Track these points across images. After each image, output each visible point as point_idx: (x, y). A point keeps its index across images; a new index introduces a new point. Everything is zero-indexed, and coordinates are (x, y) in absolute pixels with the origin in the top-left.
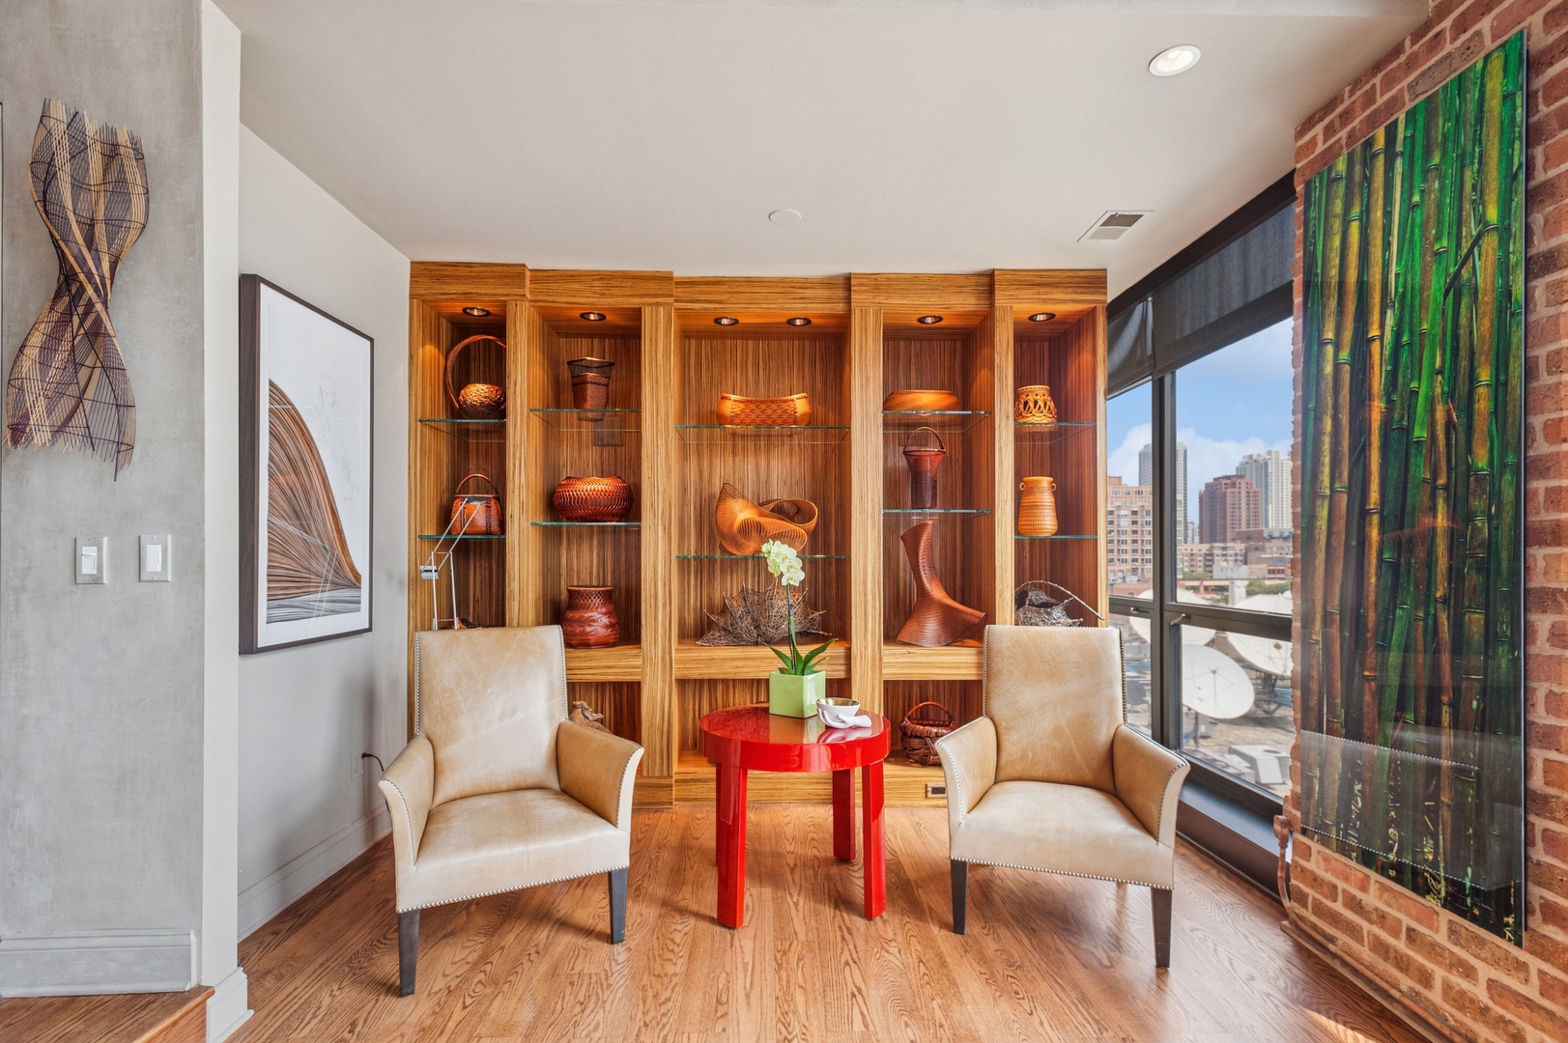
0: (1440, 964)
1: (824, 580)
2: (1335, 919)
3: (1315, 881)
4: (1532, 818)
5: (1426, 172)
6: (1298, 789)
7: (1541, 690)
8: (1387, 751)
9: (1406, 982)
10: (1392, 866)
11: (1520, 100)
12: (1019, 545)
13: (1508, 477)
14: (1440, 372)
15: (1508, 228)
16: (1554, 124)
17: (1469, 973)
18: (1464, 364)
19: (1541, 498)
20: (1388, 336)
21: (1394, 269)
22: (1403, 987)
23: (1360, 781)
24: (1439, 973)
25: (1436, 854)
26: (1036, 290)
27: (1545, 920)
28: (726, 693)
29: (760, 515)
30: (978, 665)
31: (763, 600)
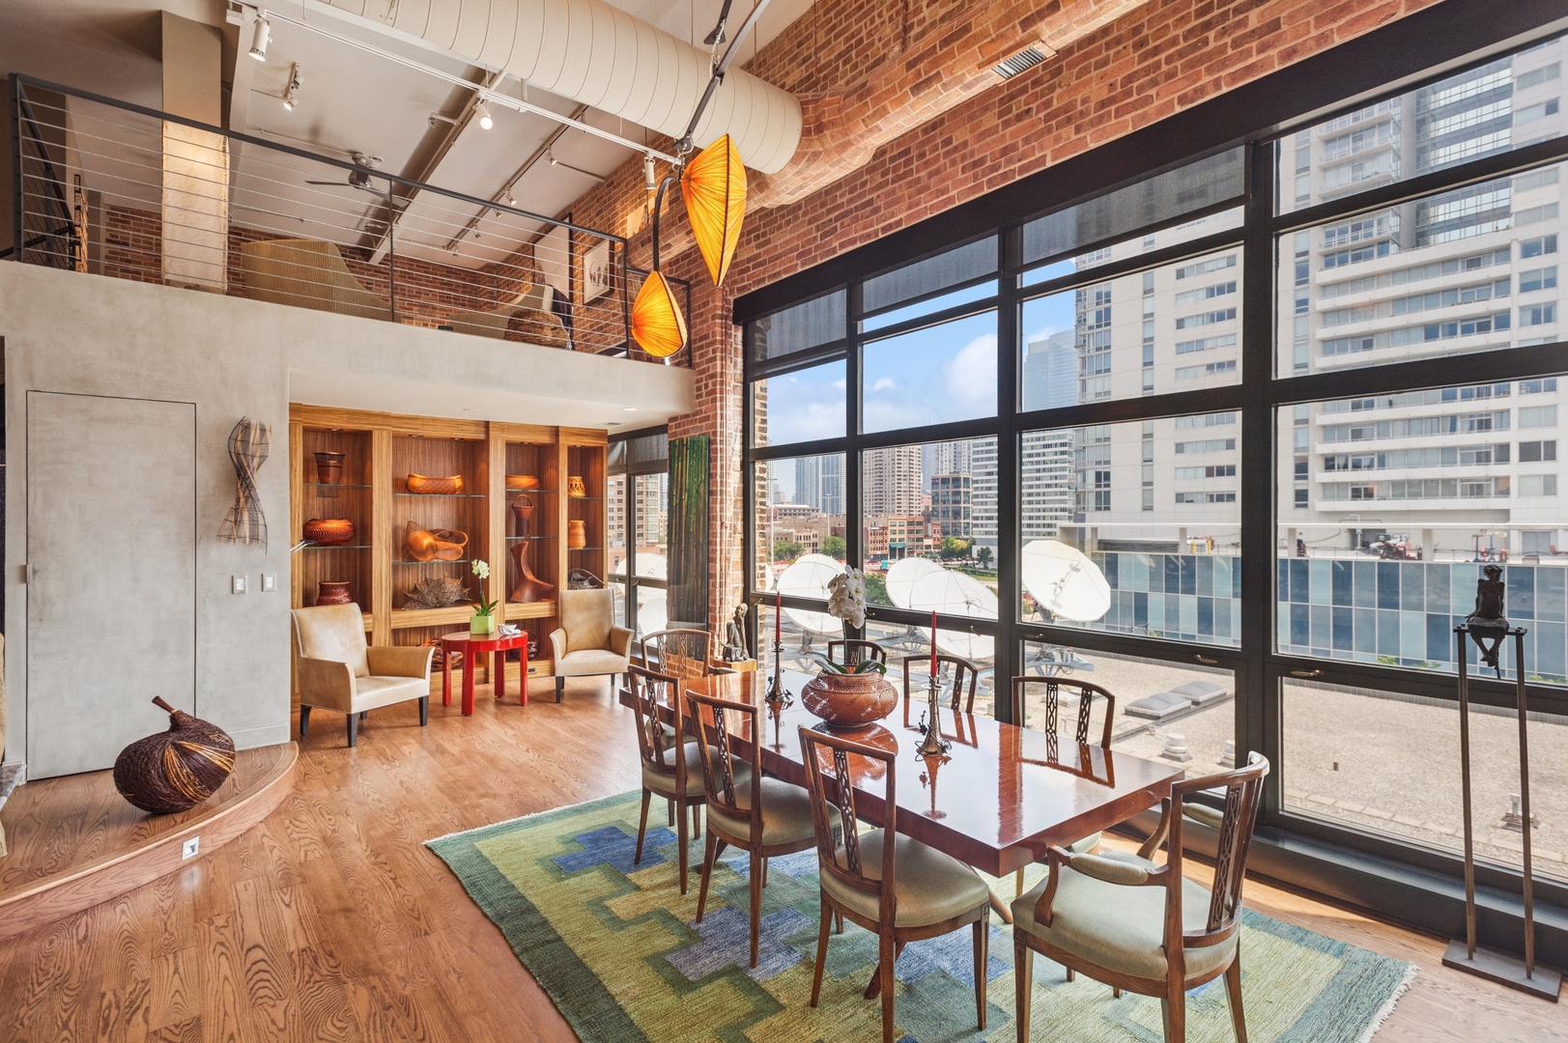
5: (693, 457)
11: (708, 450)
12: (569, 552)
15: (706, 481)
16: (713, 460)
20: (686, 500)
21: (687, 481)
26: (578, 437)
29: (435, 540)
30: (551, 610)
31: (440, 584)
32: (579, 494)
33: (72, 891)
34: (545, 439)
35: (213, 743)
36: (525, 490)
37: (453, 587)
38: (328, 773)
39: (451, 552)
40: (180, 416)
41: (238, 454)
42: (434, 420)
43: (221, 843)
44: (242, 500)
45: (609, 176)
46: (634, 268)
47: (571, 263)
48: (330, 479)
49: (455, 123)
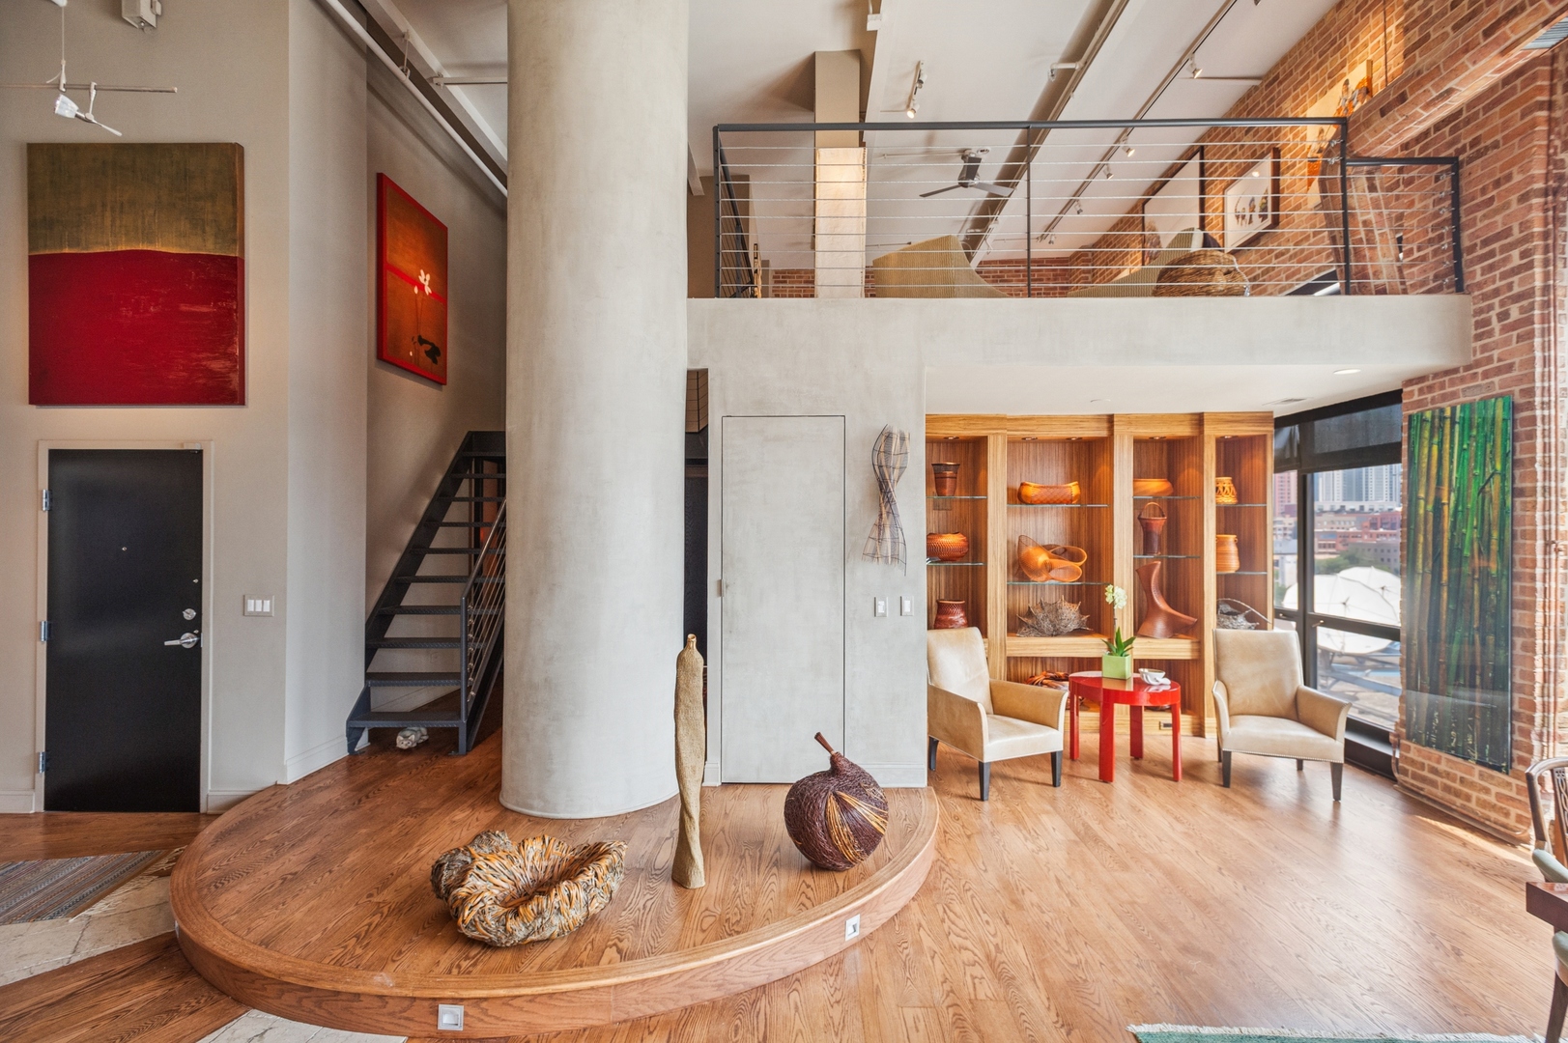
0: (1475, 790)
1: (1078, 594)
2: (1424, 779)
3: (1413, 762)
4: (1514, 722)
5: (1470, 437)
6: (1404, 718)
7: (1518, 669)
8: (1450, 700)
9: (1459, 802)
10: (1453, 749)
11: (1510, 423)
12: (1219, 577)
13: (1504, 580)
14: (1476, 528)
15: (1505, 475)
16: (1523, 436)
17: (1487, 791)
18: (1486, 527)
19: (1518, 590)
20: (1452, 505)
21: (1455, 475)
22: (1458, 804)
23: (1437, 711)
24: (1474, 794)
25: (1473, 741)
26: (1231, 424)
27: (1519, 763)
28: (1016, 665)
29: (1050, 557)
30: (1193, 650)
31: (1056, 609)
32: (1229, 500)
33: (752, 961)
34: (1184, 431)
35: (869, 799)
36: (1156, 497)
37: (1070, 613)
38: (969, 837)
39: (1068, 573)
40: (832, 429)
41: (880, 467)
42: (1050, 418)
43: (879, 924)
44: (884, 516)
45: (1267, 75)
46: (1359, 158)
47: (1202, 209)
48: (947, 490)
49: (1076, 66)
